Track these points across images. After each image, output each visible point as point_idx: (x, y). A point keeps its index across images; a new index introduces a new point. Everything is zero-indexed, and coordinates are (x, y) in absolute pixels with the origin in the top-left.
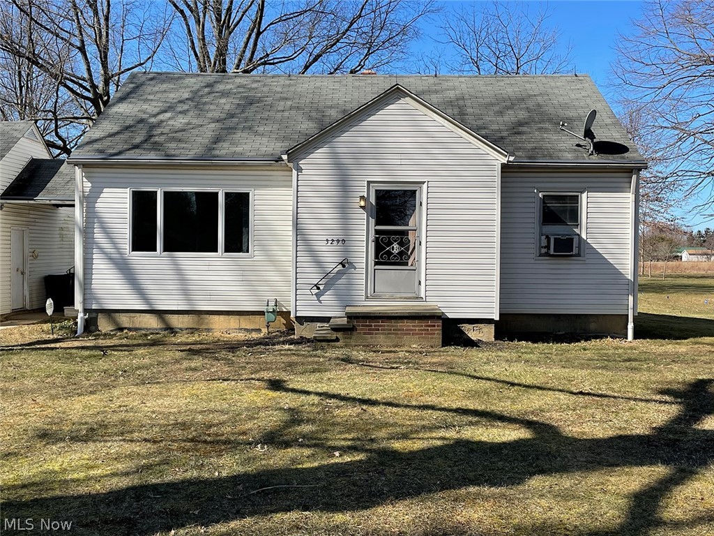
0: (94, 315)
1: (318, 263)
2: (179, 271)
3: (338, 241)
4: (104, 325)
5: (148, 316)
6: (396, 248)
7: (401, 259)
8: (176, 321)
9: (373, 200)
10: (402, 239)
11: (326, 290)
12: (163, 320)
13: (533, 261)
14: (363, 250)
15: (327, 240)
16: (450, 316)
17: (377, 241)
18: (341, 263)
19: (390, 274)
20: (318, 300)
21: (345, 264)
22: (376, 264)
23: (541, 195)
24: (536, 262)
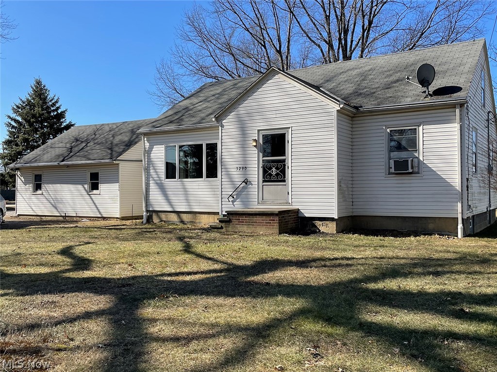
0: (151, 214)
1: (232, 181)
2: (185, 190)
3: (243, 168)
4: (156, 220)
5: (173, 214)
6: (274, 171)
7: (277, 178)
8: (185, 217)
9: (261, 141)
10: (277, 165)
11: (237, 198)
12: (179, 217)
13: (383, 178)
14: (255, 173)
15: (237, 168)
16: (307, 215)
17: (264, 167)
18: (244, 182)
19: (272, 188)
20: (233, 204)
21: (246, 182)
22: (264, 181)
23: (388, 130)
24: (386, 179)
